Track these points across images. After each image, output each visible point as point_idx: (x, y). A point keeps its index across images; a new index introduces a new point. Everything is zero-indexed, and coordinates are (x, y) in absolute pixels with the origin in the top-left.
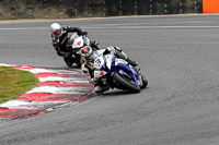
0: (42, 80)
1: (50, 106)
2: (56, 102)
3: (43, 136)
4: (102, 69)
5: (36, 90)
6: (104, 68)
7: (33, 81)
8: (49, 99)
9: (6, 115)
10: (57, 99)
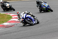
0: (13, 17)
1: (15, 24)
2: (17, 23)
3: (14, 32)
4: (22, 18)
5: (12, 20)
6: (23, 18)
7: (11, 17)
8: (15, 22)
9: (4, 27)
10: (17, 22)
